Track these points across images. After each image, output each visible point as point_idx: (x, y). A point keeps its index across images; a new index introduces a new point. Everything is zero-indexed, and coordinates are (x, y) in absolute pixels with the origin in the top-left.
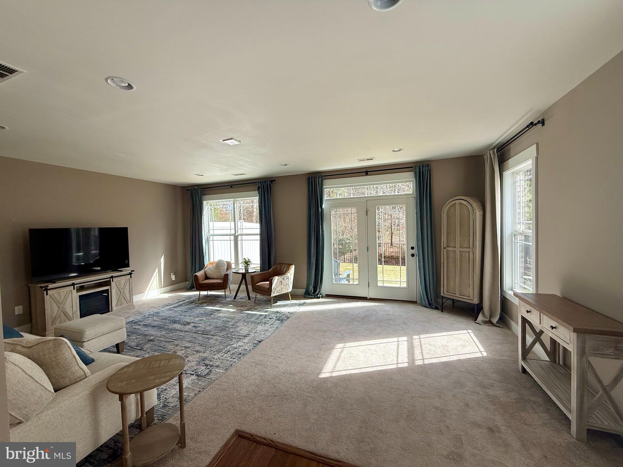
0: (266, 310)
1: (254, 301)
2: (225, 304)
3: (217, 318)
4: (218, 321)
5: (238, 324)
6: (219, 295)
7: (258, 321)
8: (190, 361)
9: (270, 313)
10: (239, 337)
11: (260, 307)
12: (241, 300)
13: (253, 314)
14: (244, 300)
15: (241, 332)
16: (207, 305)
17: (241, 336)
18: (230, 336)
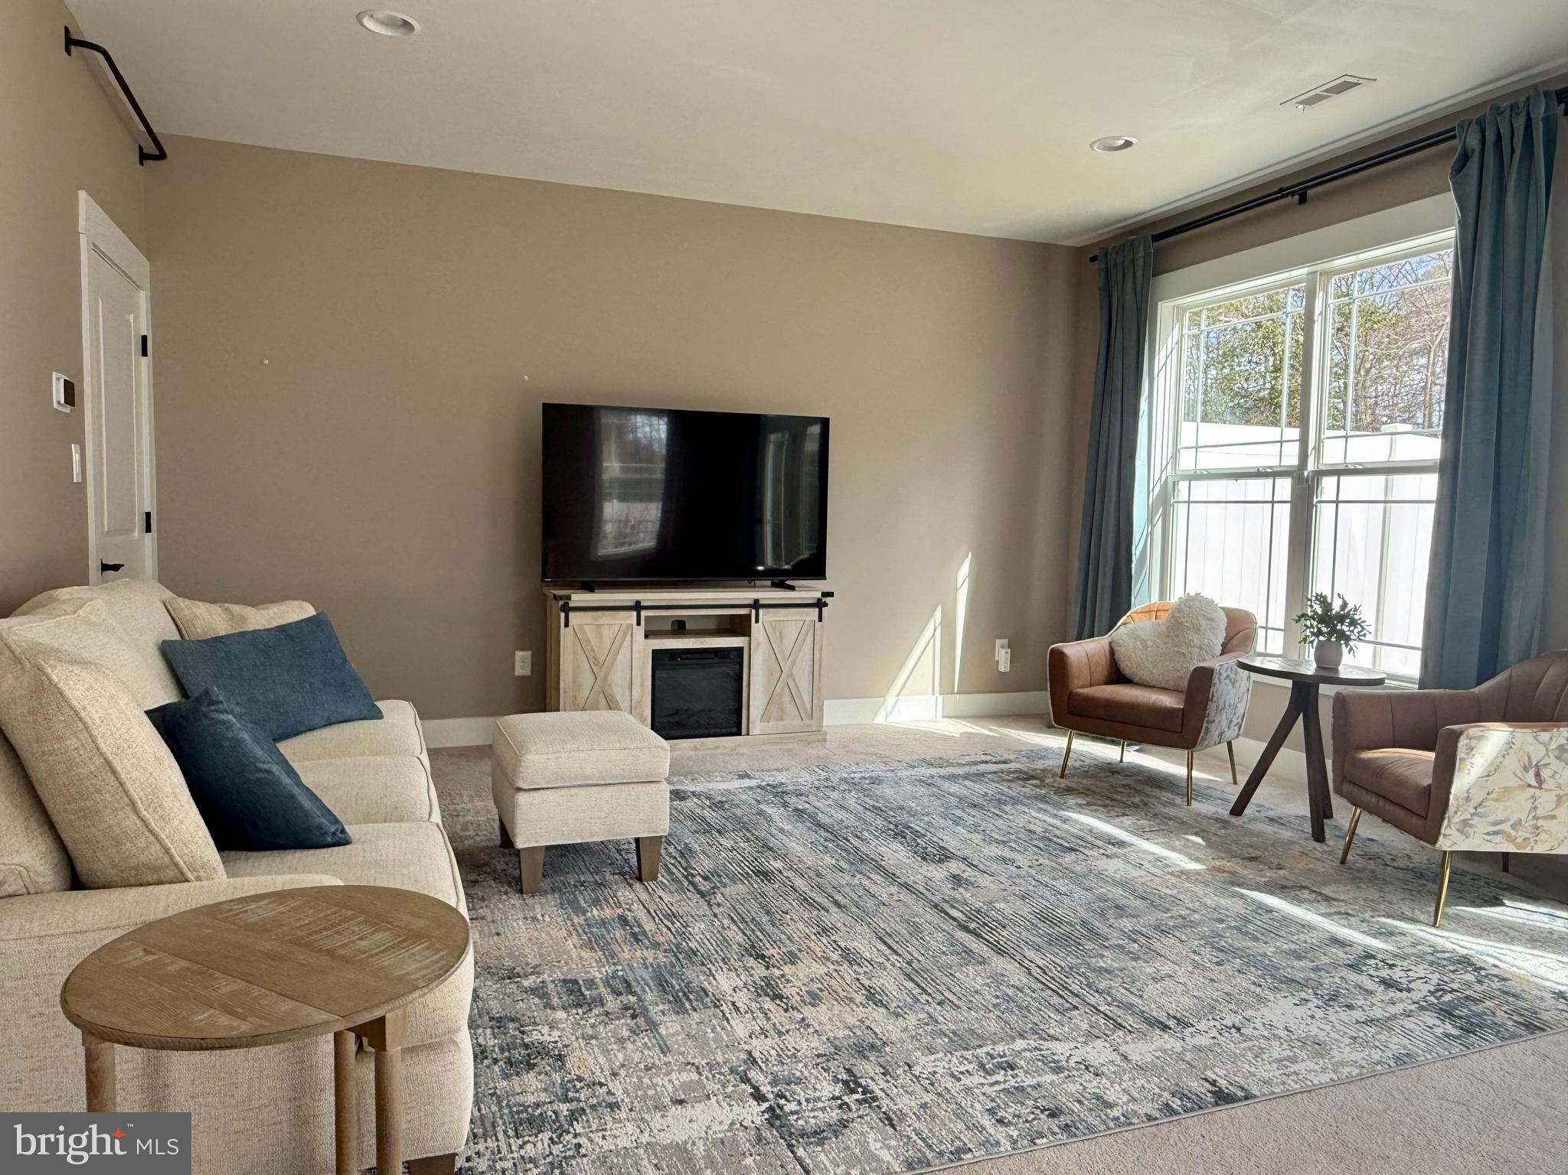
0: (1390, 921)
1: (1340, 853)
2: (1169, 826)
3: (1084, 876)
4: (1076, 889)
5: (1159, 944)
6: (1173, 776)
7: (1299, 969)
8: (808, 1026)
9: (1410, 950)
10: (1119, 1012)
11: (1364, 894)
12: (1268, 829)
13: (1287, 920)
14: (1286, 834)
15: (1152, 990)
16: (1080, 806)
17: (1134, 1013)
18: (1075, 988)
